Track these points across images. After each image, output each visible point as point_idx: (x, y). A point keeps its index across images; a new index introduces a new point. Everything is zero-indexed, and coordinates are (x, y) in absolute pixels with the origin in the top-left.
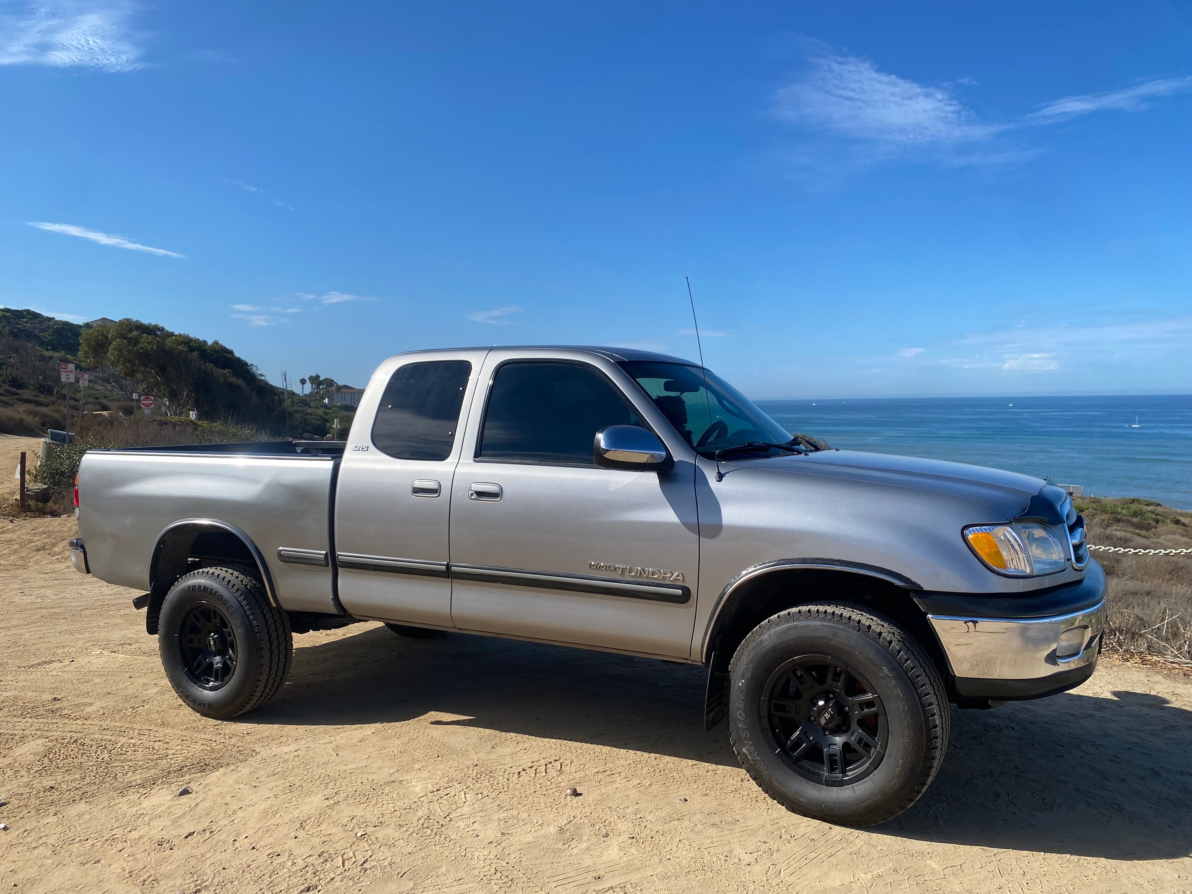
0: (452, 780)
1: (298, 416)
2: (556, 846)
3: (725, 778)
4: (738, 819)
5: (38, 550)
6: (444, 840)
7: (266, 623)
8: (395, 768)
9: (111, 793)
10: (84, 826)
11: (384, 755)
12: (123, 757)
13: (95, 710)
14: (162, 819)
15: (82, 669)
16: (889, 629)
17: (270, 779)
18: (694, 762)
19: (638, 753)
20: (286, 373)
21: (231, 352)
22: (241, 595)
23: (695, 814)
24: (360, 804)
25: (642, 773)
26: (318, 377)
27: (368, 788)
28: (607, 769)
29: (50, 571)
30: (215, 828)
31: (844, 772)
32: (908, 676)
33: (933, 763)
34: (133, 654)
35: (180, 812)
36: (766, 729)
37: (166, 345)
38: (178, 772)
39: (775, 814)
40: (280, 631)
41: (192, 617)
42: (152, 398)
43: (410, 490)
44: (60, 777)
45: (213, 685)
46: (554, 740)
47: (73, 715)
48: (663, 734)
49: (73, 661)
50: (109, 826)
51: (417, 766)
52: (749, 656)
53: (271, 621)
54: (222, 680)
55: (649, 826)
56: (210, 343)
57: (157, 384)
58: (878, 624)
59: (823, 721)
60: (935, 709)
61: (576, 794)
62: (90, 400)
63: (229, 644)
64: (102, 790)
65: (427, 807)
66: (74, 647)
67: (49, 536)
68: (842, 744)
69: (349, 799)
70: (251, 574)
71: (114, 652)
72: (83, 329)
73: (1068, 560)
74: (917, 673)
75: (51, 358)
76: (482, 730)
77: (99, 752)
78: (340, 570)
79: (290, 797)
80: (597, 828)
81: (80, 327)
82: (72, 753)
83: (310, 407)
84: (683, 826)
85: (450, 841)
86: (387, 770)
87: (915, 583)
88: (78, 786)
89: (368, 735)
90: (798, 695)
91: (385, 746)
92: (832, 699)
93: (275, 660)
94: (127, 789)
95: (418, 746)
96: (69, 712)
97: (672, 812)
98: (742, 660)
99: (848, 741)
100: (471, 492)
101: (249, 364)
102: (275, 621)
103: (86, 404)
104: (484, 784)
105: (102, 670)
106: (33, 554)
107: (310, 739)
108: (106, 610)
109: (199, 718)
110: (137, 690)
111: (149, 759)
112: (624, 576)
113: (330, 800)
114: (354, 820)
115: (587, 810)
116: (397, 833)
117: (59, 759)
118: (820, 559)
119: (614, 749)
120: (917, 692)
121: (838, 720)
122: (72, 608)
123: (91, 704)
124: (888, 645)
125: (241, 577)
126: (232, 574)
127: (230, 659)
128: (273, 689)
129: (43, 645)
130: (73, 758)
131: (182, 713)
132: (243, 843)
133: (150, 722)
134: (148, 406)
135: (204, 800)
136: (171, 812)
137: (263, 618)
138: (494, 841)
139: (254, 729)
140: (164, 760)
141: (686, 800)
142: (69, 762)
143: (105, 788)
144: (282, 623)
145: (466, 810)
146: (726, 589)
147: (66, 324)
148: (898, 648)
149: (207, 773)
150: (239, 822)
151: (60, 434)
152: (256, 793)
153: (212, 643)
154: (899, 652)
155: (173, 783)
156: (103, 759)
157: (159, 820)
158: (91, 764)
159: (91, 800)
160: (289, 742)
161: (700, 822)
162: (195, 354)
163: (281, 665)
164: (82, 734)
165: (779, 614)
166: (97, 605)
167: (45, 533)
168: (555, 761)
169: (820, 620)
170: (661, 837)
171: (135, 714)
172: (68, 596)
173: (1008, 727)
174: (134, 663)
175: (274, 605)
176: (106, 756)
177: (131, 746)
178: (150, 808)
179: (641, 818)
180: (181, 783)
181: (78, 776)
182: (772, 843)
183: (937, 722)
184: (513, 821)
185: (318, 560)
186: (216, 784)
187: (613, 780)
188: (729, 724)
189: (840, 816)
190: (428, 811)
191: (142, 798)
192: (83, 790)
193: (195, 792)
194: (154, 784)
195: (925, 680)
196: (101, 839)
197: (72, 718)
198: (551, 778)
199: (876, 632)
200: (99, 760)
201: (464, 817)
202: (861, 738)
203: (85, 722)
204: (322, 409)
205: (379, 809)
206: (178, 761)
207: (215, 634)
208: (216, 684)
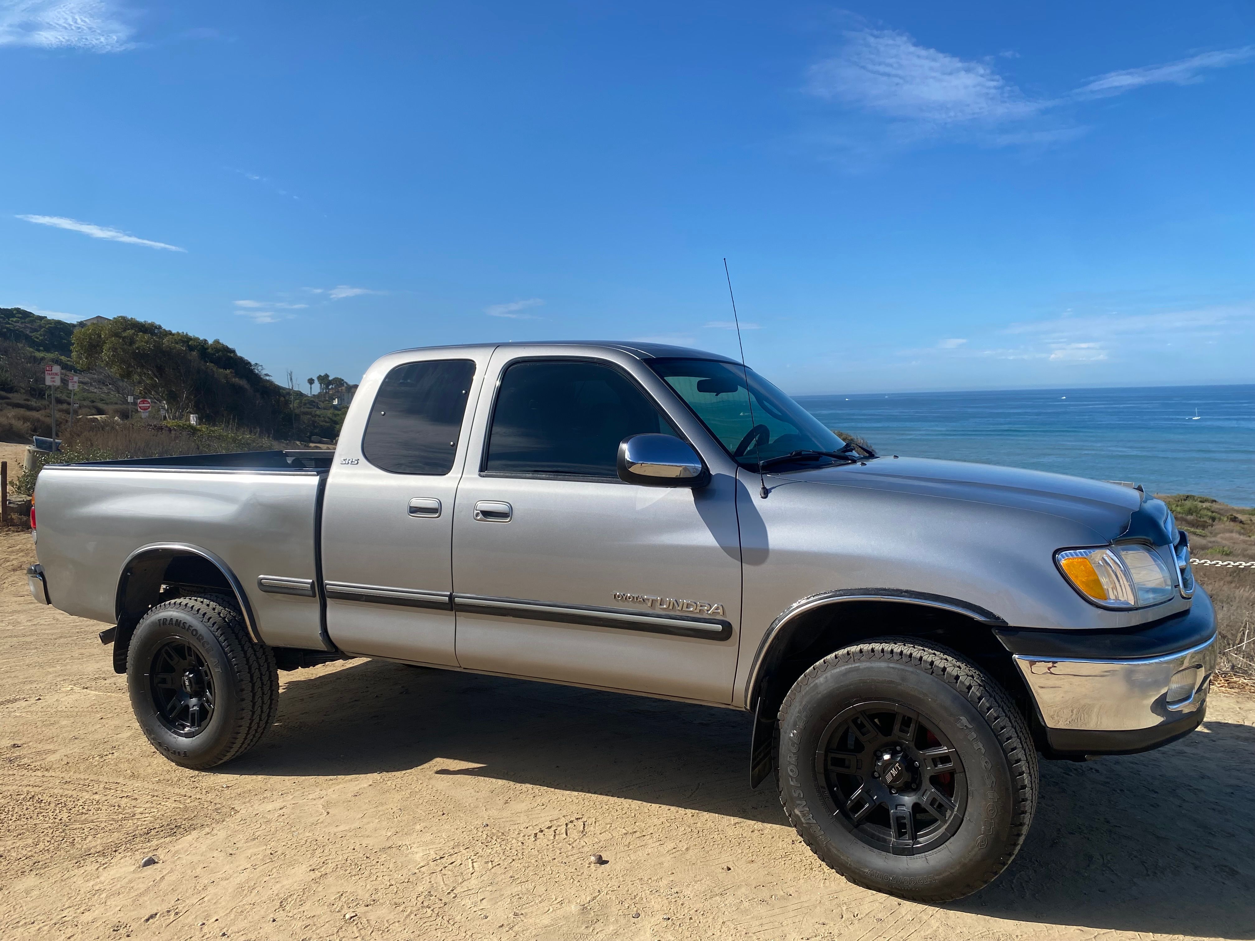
0: (458, 845)
1: (305, 418)
2: (578, 931)
3: (774, 839)
4: (791, 893)
5: (14, 570)
6: (446, 923)
7: (248, 660)
8: (393, 830)
9: (66, 863)
10: (31, 905)
11: (381, 813)
12: (84, 817)
13: (59, 758)
14: (121, 896)
15: (49, 709)
16: (967, 671)
17: (248, 844)
18: (737, 820)
19: (673, 808)
20: (291, 372)
21: (233, 351)
22: (217, 630)
23: (739, 887)
24: (351, 876)
25: (677, 834)
26: (327, 376)
27: (361, 855)
28: (637, 829)
29: (26, 593)
30: (181, 909)
31: (914, 838)
32: (991, 727)
33: (1021, 830)
34: (107, 690)
35: (142, 887)
36: (822, 787)
37: (163, 344)
38: (145, 836)
39: (834, 886)
40: (264, 670)
41: (164, 654)
42: (149, 400)
43: (406, 509)
44: (10, 843)
45: (188, 731)
46: (576, 793)
47: (33, 765)
48: (701, 784)
49: (39, 699)
50: (60, 905)
51: (418, 827)
52: (802, 703)
53: (252, 658)
54: (199, 725)
55: (686, 903)
56: (210, 341)
57: (154, 386)
58: (954, 666)
59: (889, 778)
60: (1023, 766)
61: (601, 861)
62: (85, 403)
63: (206, 685)
64: (56, 859)
65: (429, 880)
66: (42, 682)
67: (27, 555)
68: (911, 805)
69: (338, 870)
70: (230, 604)
71: (86, 688)
72: (77, 328)
73: (1176, 587)
74: (1002, 724)
75: (43, 359)
76: (494, 780)
77: (58, 811)
78: (329, 601)
79: (270, 868)
80: (627, 906)
81: (74, 326)
82: (26, 812)
83: (318, 408)
84: (726, 902)
85: (453, 924)
86: (384, 832)
87: (998, 618)
88: (30, 854)
89: (364, 788)
90: (859, 747)
91: (384, 801)
92: (899, 752)
93: (259, 702)
94: (84, 857)
95: (421, 801)
96: (29, 761)
97: (713, 885)
98: (793, 707)
99: (918, 801)
100: (476, 512)
101: (253, 363)
102: (257, 658)
103: (80, 407)
104: (495, 850)
105: (71, 710)
106: (9, 574)
107: (298, 793)
108: (83, 638)
109: (174, 768)
110: (108, 734)
111: (113, 819)
112: (654, 609)
113: (317, 872)
114: (343, 897)
115: (614, 883)
116: (393, 914)
117: (11, 820)
118: (885, 590)
119: (645, 803)
120: (1001, 746)
121: (907, 777)
122: (46, 636)
123: (54, 752)
124: (967, 691)
125: (219, 608)
126: (208, 605)
127: (208, 701)
128: (257, 735)
129: (8, 680)
130: (27, 819)
131: (155, 762)
132: (213, 928)
133: (119, 773)
134: (145, 409)
135: (172, 871)
136: (132, 887)
137: (243, 655)
138: (506, 923)
139: (235, 782)
140: (130, 821)
141: (729, 869)
142: (22, 823)
143: (60, 856)
144: (266, 660)
145: (474, 882)
146: (774, 624)
147: (59, 323)
148: (979, 695)
149: (178, 838)
150: (209, 901)
151: (46, 442)
152: (232, 862)
153: (187, 683)
154: (980, 699)
155: (137, 850)
156: (61, 820)
157: (117, 898)
158: (47, 826)
159: (42, 871)
160: (275, 797)
161: (747, 897)
162: (194, 353)
163: (266, 707)
164: (41, 788)
165: (837, 653)
166: (72, 633)
167: (22, 551)
168: (577, 819)
169: (885, 661)
170: (701, 917)
171: (102, 764)
172: (42, 622)
173: (1091, 769)
174: (108, 701)
175: (256, 641)
176: (65, 815)
177: (94, 803)
178: (109, 882)
179: (677, 892)
180: (146, 850)
181: (30, 841)
182: (832, 925)
183: (1026, 782)
184: (528, 898)
185: (303, 589)
186: (187, 851)
187: (643, 843)
188: (778, 781)
189: (911, 890)
190: (429, 885)
191: (101, 869)
192: (34, 859)
193: (161, 862)
194: (115, 851)
195: (1011, 731)
196: (48, 922)
197: (31, 769)
198: (573, 841)
199: (953, 676)
200: (57, 821)
201: (470, 892)
202: (934, 798)
203: (46, 773)
204: (331, 411)
205: (373, 883)
206: (145, 823)
207: (189, 674)
208: (193, 729)
